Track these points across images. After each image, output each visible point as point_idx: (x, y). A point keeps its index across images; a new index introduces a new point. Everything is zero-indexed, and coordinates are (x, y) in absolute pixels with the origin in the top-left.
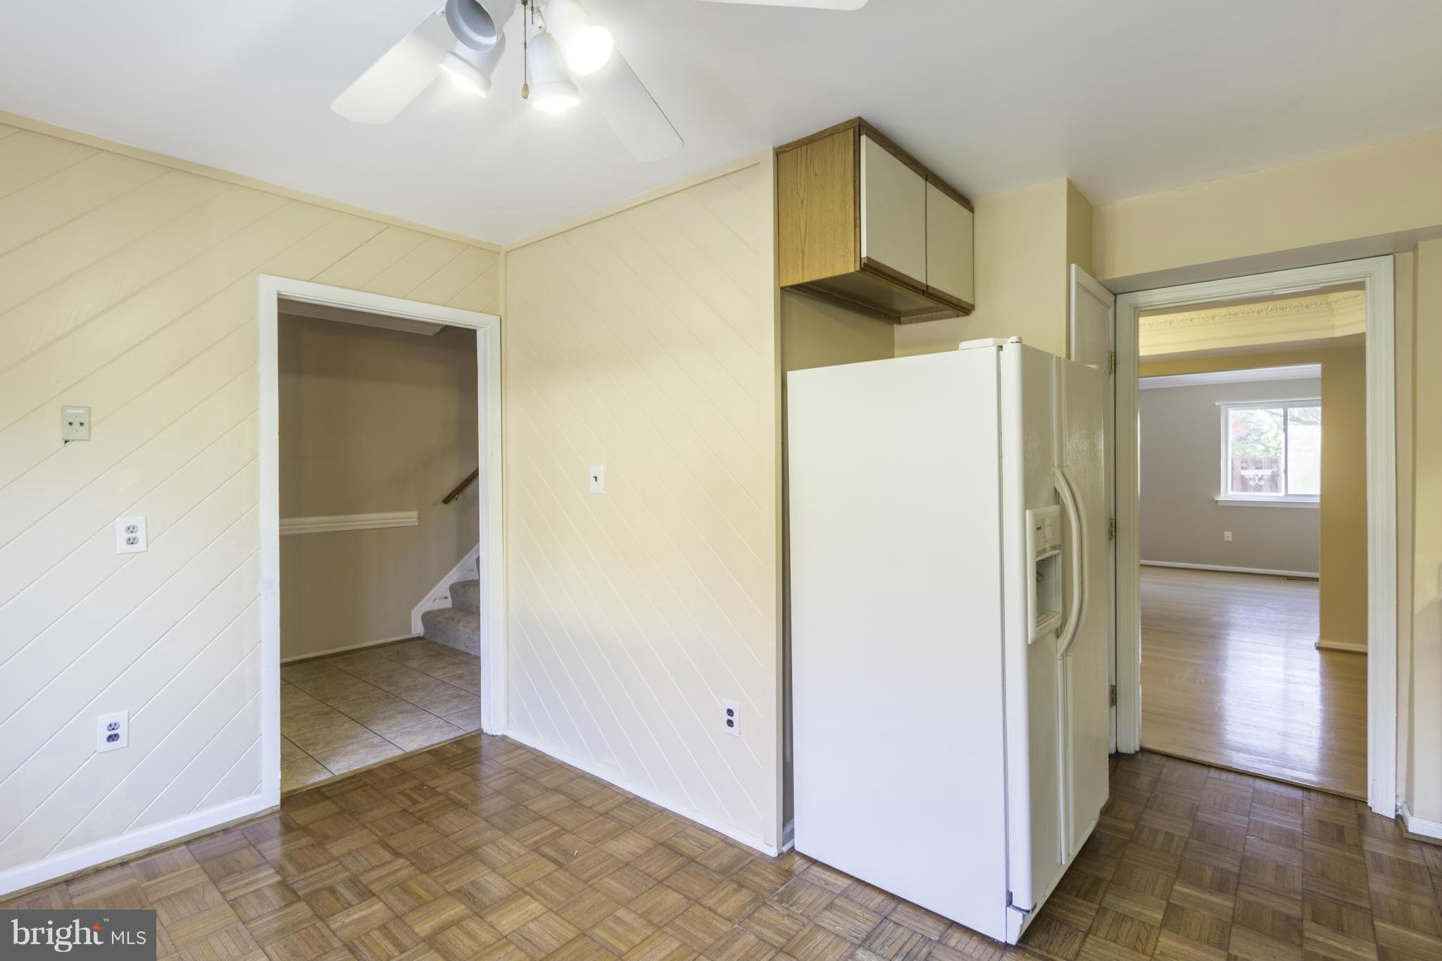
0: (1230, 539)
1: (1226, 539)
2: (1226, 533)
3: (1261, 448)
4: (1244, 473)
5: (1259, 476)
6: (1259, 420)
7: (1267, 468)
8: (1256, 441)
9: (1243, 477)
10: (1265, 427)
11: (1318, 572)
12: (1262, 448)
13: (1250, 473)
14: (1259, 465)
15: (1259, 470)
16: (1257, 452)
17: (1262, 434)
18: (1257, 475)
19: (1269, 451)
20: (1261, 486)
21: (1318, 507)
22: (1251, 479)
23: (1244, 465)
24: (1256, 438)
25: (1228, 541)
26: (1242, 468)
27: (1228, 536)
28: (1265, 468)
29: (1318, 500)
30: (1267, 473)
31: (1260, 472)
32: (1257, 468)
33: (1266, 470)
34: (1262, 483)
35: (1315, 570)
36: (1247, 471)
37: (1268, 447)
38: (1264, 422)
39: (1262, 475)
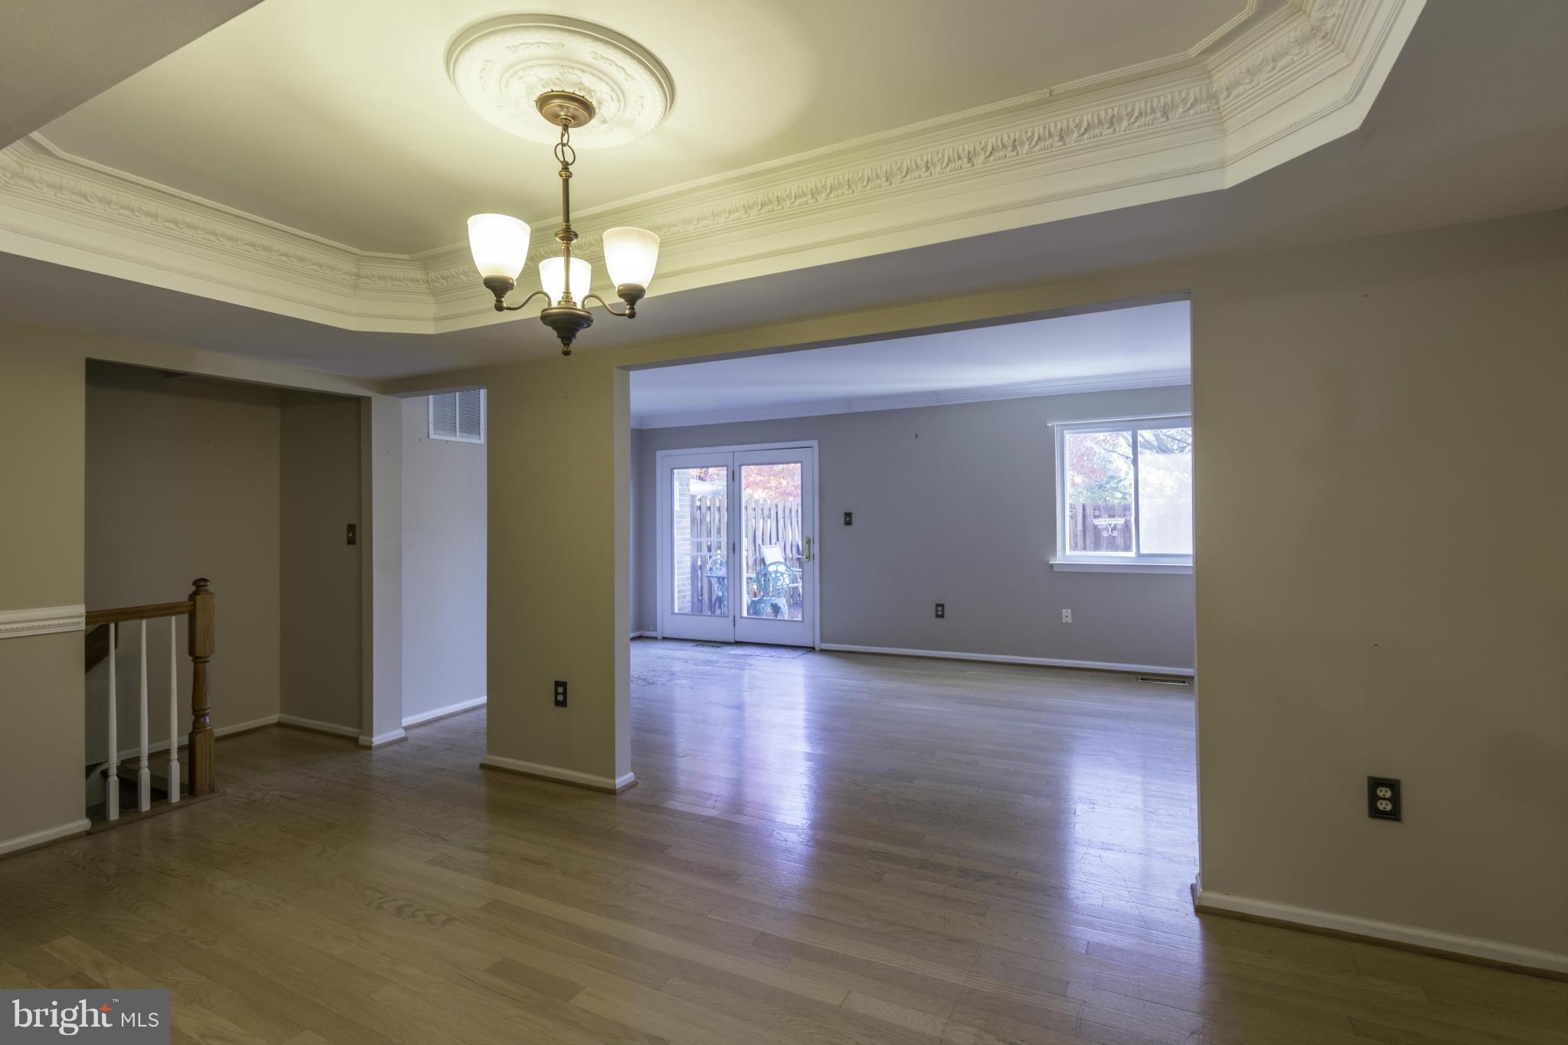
0: (1070, 620)
1: (1064, 620)
2: (1064, 611)
3: (1118, 495)
4: (1096, 522)
5: (1112, 526)
6: (1116, 468)
7: (1120, 516)
8: (1115, 488)
9: (1095, 527)
10: (1123, 475)
11: (1192, 667)
12: (1120, 495)
13: (1102, 522)
14: (1112, 513)
15: (1113, 519)
16: (1116, 499)
17: (1120, 481)
18: (1110, 525)
19: (1126, 499)
20: (1114, 537)
21: (1191, 572)
22: (1104, 529)
23: (1097, 513)
24: (1114, 486)
25: (1067, 623)
26: (1095, 517)
27: (1067, 615)
28: (1119, 516)
29: (1190, 563)
30: (1120, 521)
31: (1113, 521)
32: (1110, 516)
33: (1119, 519)
34: (1115, 534)
35: (1189, 666)
36: (1100, 519)
37: (1126, 494)
38: (1121, 470)
39: (1115, 525)
